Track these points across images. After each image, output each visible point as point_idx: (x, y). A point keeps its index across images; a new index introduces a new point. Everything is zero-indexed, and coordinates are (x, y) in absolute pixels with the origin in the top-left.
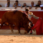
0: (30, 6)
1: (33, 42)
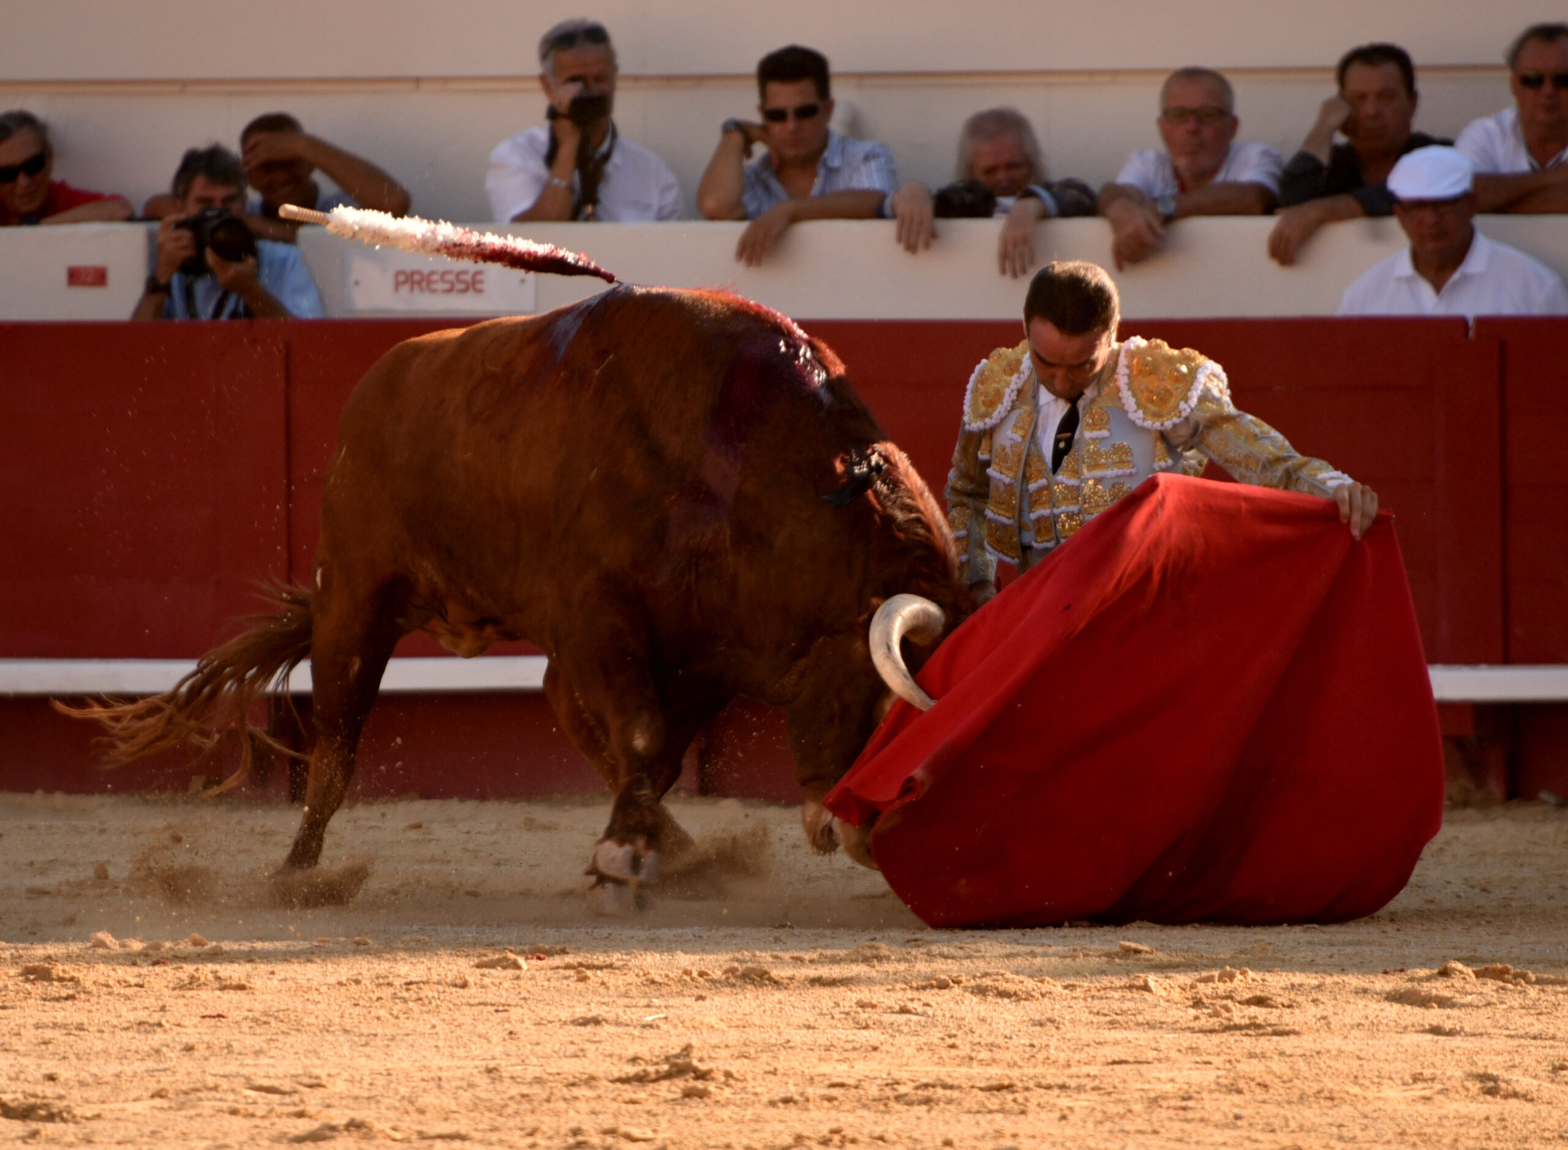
0: (1128, 176)
1: (1229, 1103)
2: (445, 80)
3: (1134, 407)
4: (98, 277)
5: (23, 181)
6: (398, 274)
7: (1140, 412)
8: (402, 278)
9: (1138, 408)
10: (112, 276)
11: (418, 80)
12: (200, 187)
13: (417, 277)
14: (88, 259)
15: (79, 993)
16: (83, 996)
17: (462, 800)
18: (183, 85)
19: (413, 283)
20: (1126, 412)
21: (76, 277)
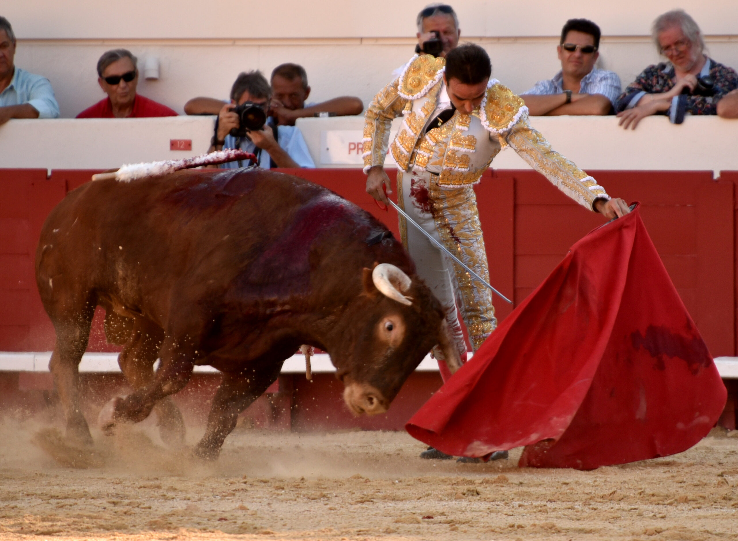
2: (377, 39)
3: (485, 119)
4: (188, 145)
5: (122, 83)
6: (350, 144)
7: (488, 122)
8: (352, 146)
9: (487, 120)
10: (194, 145)
11: (361, 39)
12: (246, 97)
13: (360, 146)
14: (181, 136)
15: (179, 535)
16: (181, 537)
17: (384, 431)
18: (234, 41)
19: (358, 149)
20: (481, 121)
21: (174, 145)
